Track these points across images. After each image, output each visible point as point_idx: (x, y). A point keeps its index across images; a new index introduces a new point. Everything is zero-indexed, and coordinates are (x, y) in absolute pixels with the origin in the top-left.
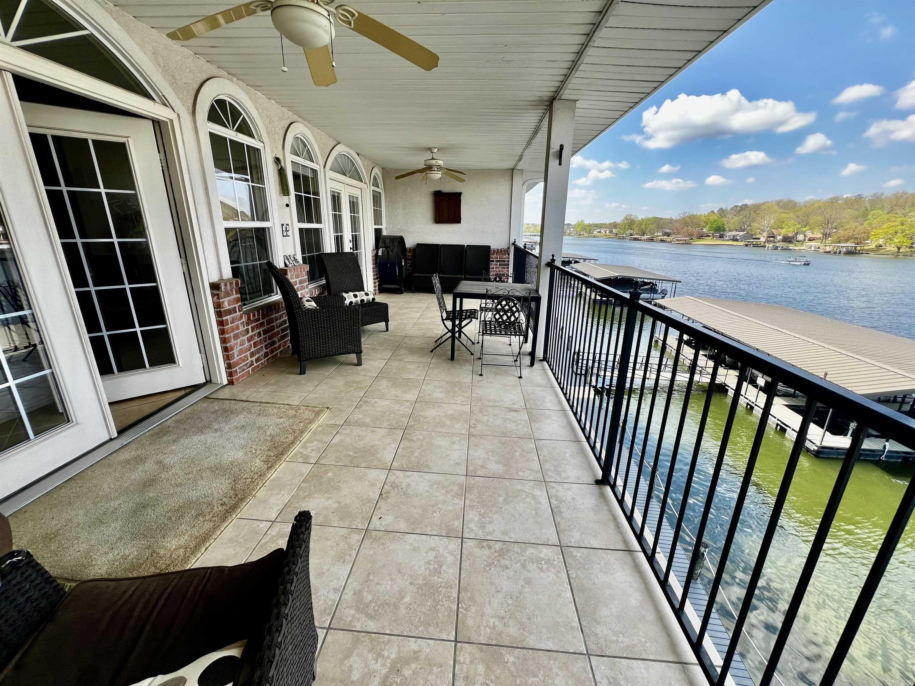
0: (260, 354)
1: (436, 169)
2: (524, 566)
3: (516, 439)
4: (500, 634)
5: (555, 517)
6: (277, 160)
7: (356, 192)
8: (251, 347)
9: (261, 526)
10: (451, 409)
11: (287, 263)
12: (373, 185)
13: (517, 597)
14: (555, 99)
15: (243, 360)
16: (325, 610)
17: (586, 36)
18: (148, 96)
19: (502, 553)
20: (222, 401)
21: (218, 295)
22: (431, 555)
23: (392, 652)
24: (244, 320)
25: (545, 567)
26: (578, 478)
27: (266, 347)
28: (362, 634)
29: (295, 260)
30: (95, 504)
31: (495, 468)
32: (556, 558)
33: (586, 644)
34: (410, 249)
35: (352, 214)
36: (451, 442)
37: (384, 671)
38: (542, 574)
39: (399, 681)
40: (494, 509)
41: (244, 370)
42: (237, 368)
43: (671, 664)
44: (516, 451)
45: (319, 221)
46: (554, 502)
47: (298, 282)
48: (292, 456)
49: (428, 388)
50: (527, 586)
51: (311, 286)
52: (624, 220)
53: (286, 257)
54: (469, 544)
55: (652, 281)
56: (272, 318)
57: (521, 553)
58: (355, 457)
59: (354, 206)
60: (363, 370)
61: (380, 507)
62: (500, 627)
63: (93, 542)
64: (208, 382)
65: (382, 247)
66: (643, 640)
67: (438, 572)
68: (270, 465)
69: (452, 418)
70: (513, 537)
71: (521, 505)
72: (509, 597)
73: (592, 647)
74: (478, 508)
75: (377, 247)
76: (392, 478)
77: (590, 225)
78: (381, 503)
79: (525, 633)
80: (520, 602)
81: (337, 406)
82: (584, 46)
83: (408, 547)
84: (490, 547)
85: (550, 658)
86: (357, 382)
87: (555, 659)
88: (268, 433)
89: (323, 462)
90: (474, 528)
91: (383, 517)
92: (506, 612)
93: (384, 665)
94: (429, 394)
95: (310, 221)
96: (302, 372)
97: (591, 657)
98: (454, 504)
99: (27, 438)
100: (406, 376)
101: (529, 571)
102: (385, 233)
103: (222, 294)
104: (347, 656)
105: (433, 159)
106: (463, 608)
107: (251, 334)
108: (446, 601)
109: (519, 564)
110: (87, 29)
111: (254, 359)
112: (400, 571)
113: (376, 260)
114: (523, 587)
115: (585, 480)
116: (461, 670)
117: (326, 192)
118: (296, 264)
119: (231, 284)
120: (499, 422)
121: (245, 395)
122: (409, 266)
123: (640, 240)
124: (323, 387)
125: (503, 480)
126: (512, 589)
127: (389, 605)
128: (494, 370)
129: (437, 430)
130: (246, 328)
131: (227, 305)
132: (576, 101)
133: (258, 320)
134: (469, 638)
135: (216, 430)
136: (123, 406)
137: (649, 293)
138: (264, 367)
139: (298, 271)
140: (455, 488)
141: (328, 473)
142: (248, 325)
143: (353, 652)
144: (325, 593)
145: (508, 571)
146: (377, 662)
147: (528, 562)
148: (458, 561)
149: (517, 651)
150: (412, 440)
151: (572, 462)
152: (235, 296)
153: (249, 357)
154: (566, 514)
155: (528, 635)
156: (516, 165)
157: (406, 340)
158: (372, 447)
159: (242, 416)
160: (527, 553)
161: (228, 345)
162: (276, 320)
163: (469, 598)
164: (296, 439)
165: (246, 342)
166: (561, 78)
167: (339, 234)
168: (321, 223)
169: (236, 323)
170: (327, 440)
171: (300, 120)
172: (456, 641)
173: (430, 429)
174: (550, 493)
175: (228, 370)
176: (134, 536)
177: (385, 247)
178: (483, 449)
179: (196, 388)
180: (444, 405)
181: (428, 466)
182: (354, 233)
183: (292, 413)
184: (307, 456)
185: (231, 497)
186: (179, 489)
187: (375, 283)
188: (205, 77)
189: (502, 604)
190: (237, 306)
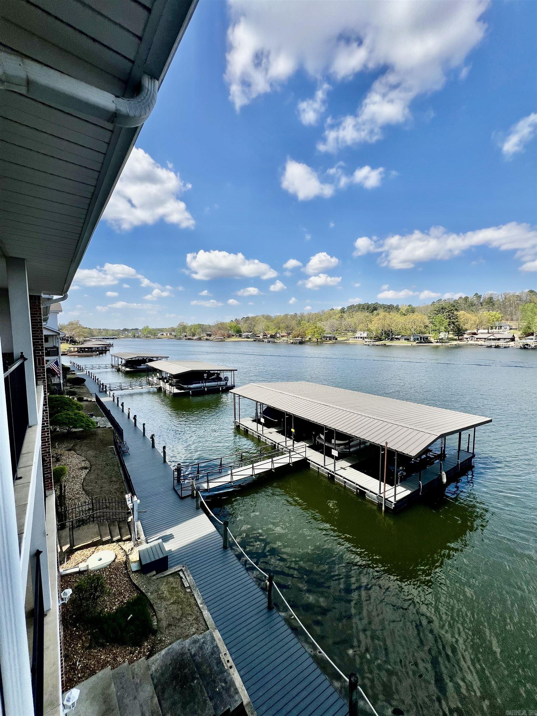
52: (179, 326)
55: (214, 372)
77: (154, 330)
123: (193, 340)
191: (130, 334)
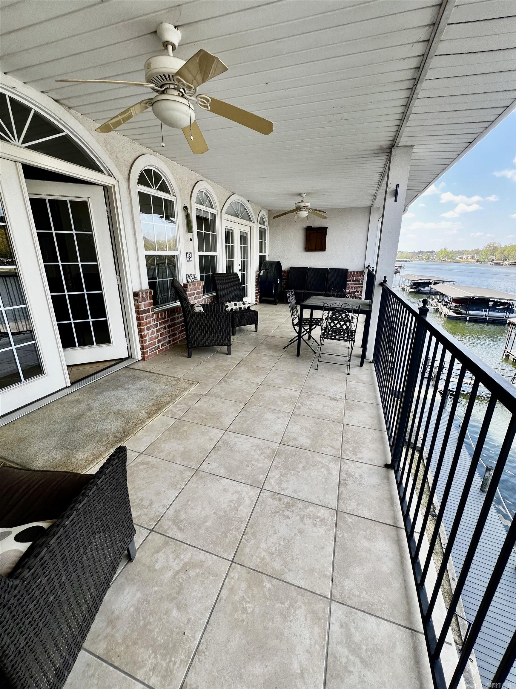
0: (164, 342)
1: (304, 210)
2: (302, 520)
3: (328, 421)
4: (267, 564)
5: (340, 487)
6: (186, 208)
7: (246, 229)
8: (158, 336)
9: (133, 454)
10: (285, 392)
11: (189, 280)
12: (260, 224)
13: (288, 541)
14: (393, 146)
15: (152, 344)
16: (154, 518)
17: (410, 90)
18: (100, 171)
19: (288, 506)
20: (135, 370)
21: (137, 300)
22: (235, 496)
23: (186, 557)
24: (154, 317)
25: (318, 523)
26: (371, 460)
27: (169, 337)
28: (172, 539)
29: (195, 277)
30: (49, 424)
31: (304, 441)
32: (330, 519)
33: (332, 591)
34: (285, 271)
35: (242, 245)
36: (277, 417)
37: (177, 568)
38: (314, 529)
39: (184, 578)
40: (293, 472)
41: (152, 351)
42: (148, 349)
43: (402, 628)
44: (325, 431)
45: (215, 250)
46: (343, 475)
47: (195, 293)
48: (165, 412)
49: (272, 375)
50: (299, 535)
51: (205, 297)
52: (486, 248)
53: (188, 276)
54: (265, 494)
55: (509, 301)
56: (175, 318)
57: (303, 509)
58: (205, 418)
59: (244, 239)
60: (231, 358)
61: (211, 456)
62: (268, 559)
63: (41, 447)
64: (130, 357)
65: (263, 270)
66: (383, 601)
67: (236, 509)
68: (150, 415)
69: (284, 400)
70: (301, 496)
71: (316, 473)
72: (282, 540)
73: (336, 594)
74: (280, 469)
75: (260, 269)
76: (225, 437)
77: (452, 252)
78: (213, 453)
79: (286, 570)
80: (290, 545)
81: (205, 382)
82: (409, 100)
83: (221, 487)
84: (280, 500)
85: (298, 593)
86: (225, 366)
87: (303, 595)
88: (156, 395)
89: (184, 418)
90: (273, 483)
91: (211, 463)
92: (276, 550)
93: (178, 564)
94: (272, 380)
95: (208, 250)
96: (189, 356)
97: (333, 602)
98: (264, 463)
99: (21, 380)
100: (261, 365)
101: (305, 524)
102: (267, 259)
103: (140, 300)
104: (157, 552)
105: (302, 202)
106: (245, 539)
107: (159, 327)
108: (235, 531)
109: (298, 517)
110: (65, 132)
111: (160, 344)
112: (209, 503)
113: (258, 278)
114: (295, 534)
115: (376, 462)
116: (229, 582)
117: (222, 230)
118: (195, 281)
119: (146, 293)
120: (319, 407)
121: (150, 368)
122: (284, 284)
123: (502, 265)
124: (200, 368)
125: (308, 451)
126: (286, 535)
127: (195, 524)
128: (329, 366)
129: (270, 407)
130: (156, 323)
131: (143, 307)
132: (412, 146)
133: (165, 318)
134: (243, 562)
135: (126, 389)
136: (80, 367)
137: (505, 312)
138: (167, 350)
139: (195, 285)
140: (268, 452)
141: (184, 427)
142: (157, 321)
143: (161, 550)
144: (157, 507)
145: (288, 520)
146: (174, 561)
147: (307, 517)
148: (253, 504)
149: (275, 580)
150: (249, 412)
151: (370, 446)
152: (149, 301)
153: (157, 343)
154: (351, 485)
155: (287, 571)
156: (372, 203)
157: (268, 339)
158: (219, 413)
159: (143, 382)
160: (308, 510)
161: (142, 334)
162: (178, 319)
163: (252, 533)
164: (171, 400)
165: (155, 332)
166: (395, 128)
167: (231, 260)
168: (216, 252)
169: (149, 320)
170: (191, 404)
171: (204, 179)
172: (232, 561)
173: (264, 406)
174: (342, 468)
175: (142, 351)
176: (63, 447)
177: (265, 269)
178: (300, 426)
179: (122, 360)
180: (281, 389)
181: (254, 432)
182: (243, 259)
183: (174, 383)
184: (175, 413)
185: (121, 433)
186: (94, 423)
187: (257, 296)
188: (138, 155)
189: (275, 543)
190: (150, 308)
191: (424, 257)
